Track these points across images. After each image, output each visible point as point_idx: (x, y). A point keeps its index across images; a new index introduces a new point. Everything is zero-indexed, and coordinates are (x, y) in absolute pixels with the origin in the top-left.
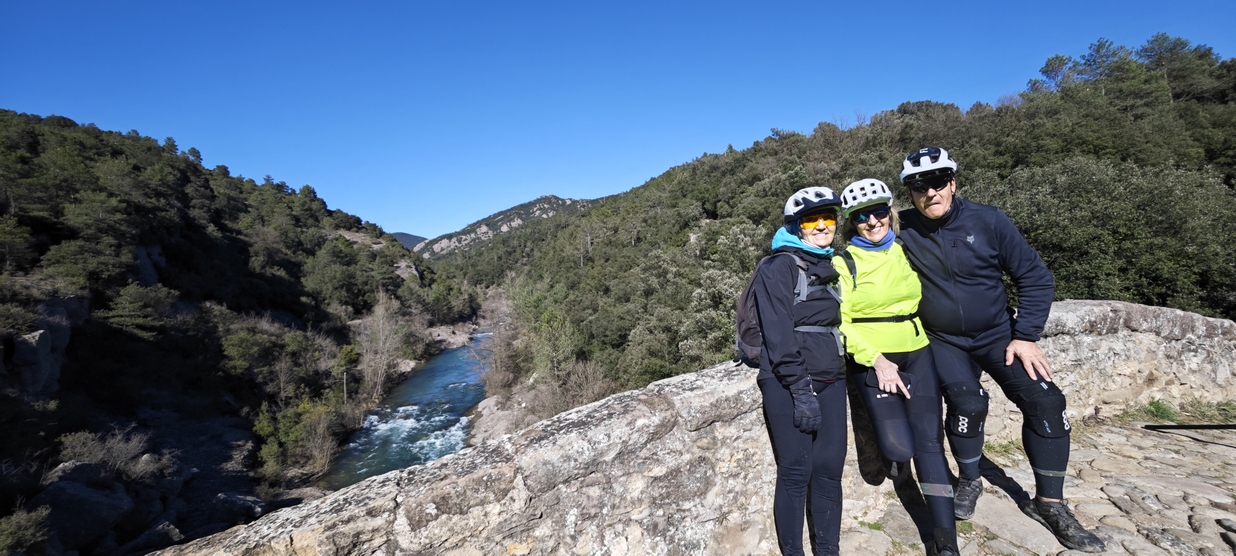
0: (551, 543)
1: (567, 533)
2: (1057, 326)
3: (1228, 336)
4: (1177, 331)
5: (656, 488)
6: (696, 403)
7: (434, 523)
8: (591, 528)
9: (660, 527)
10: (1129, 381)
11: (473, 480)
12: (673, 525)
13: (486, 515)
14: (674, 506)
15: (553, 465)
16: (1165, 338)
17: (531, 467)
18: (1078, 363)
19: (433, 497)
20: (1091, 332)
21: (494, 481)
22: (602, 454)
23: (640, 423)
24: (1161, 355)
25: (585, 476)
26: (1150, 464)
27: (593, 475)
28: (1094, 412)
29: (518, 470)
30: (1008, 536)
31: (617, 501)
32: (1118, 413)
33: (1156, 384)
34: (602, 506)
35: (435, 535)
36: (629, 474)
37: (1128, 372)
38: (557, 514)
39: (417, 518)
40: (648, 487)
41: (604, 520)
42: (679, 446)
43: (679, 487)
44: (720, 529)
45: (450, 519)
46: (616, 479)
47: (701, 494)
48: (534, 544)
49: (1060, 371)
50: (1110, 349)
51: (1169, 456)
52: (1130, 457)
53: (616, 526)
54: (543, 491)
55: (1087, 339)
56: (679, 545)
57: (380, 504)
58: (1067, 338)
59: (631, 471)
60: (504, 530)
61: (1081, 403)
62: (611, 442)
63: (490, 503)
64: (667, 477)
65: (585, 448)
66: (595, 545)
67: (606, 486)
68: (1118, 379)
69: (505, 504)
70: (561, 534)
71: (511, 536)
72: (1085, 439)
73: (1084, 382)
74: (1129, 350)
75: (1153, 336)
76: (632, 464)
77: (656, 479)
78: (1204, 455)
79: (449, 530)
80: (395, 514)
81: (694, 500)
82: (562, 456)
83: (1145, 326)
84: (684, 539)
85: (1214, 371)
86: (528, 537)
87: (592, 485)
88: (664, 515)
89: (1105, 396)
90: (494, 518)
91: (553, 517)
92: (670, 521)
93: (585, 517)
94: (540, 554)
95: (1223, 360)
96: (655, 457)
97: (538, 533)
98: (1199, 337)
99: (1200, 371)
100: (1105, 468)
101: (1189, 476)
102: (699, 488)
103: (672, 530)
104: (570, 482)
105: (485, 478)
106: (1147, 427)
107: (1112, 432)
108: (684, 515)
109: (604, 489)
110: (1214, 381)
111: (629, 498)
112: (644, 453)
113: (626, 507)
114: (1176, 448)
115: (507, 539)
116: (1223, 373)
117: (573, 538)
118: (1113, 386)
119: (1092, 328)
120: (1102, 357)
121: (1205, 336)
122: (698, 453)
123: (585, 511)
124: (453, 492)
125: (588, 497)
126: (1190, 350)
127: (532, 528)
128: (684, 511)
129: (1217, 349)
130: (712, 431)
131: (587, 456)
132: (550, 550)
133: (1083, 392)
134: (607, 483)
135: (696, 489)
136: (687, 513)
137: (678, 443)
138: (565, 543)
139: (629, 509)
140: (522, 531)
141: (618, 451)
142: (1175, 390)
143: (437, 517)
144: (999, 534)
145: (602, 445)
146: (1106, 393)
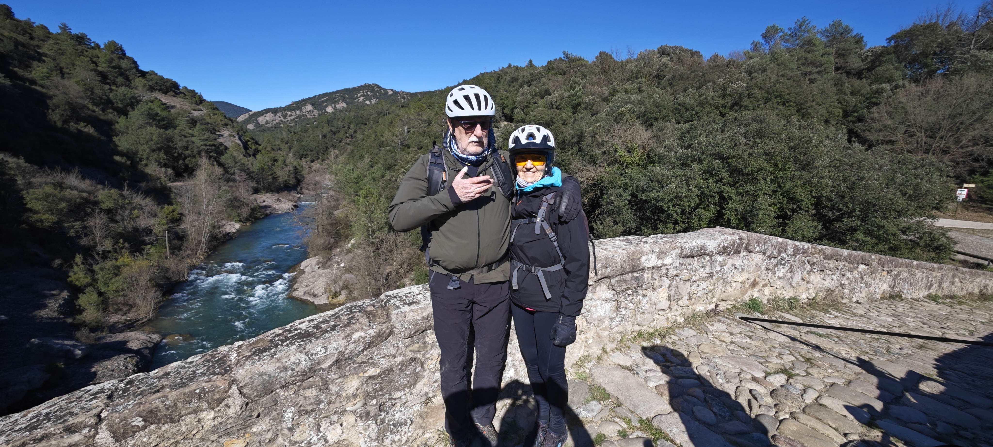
0: (269, 435)
1: (285, 426)
2: (701, 250)
3: (805, 255)
4: (776, 252)
5: (370, 385)
6: (410, 317)
7: (142, 433)
8: (309, 420)
9: (372, 414)
10: (740, 285)
11: (185, 394)
12: (384, 411)
13: (199, 421)
14: (387, 396)
15: (269, 376)
16: (768, 257)
17: (247, 379)
18: (711, 275)
19: (139, 412)
20: (723, 253)
21: (207, 392)
22: (319, 363)
23: (356, 336)
24: (763, 268)
25: (302, 381)
26: (732, 347)
27: (311, 379)
28: (714, 307)
29: (232, 382)
30: (628, 405)
31: (333, 398)
32: (729, 307)
33: (757, 287)
34: (319, 402)
35: (142, 442)
36: (346, 376)
37: (740, 280)
38: (274, 413)
39: (122, 431)
40: (362, 384)
41: (321, 413)
42: (393, 351)
43: (391, 382)
44: (425, 409)
45: (160, 428)
46: (333, 382)
47: (411, 385)
48: (252, 438)
49: (698, 280)
50: (733, 265)
51: (745, 341)
52: (723, 341)
53: (331, 417)
54: (260, 396)
55: (720, 258)
56: (388, 424)
57: (80, 420)
58: (707, 258)
59: (347, 374)
60: (219, 431)
61: (707, 301)
62: (328, 353)
63: (204, 411)
64: (380, 376)
65: (302, 360)
66: (312, 433)
67: (322, 388)
68: (734, 284)
69: (219, 411)
70: (279, 428)
71: (228, 434)
72: (703, 327)
73: (711, 288)
74: (744, 265)
75: (760, 256)
76: (348, 368)
77: (370, 378)
78: (764, 340)
79: (159, 437)
80: (97, 430)
81: (404, 390)
82: (279, 368)
83: (757, 249)
84: (394, 420)
85: (792, 278)
86: (246, 433)
87: (309, 387)
88: (377, 404)
89: (723, 296)
90: (208, 423)
91: (270, 416)
92: (381, 407)
93: (302, 412)
94: (258, 444)
95: (799, 270)
96: (370, 361)
97: (254, 430)
98: (788, 256)
99: (784, 277)
100: (705, 351)
101: (750, 355)
102: (408, 382)
103: (383, 414)
104: (288, 387)
105: (198, 391)
106: (742, 318)
107: (720, 321)
108: (394, 402)
109: (320, 390)
110: (790, 284)
111: (344, 395)
112: (361, 358)
113: (341, 402)
114: (751, 334)
115: (223, 437)
116: (797, 278)
117: (291, 429)
118: (730, 289)
119: (724, 251)
120: (727, 270)
121: (792, 255)
122: (409, 355)
123: (302, 408)
124: (161, 406)
125: (305, 398)
126: (781, 264)
127: (250, 426)
128: (395, 399)
129: (797, 263)
130: (424, 338)
131: (304, 365)
132: (267, 441)
133: (710, 294)
134: (324, 385)
135: (406, 382)
136: (397, 401)
137: (392, 348)
138: (283, 435)
139: (344, 403)
140: (238, 430)
141: (335, 359)
142: (767, 290)
143: (144, 427)
144: (624, 402)
145: (319, 356)
146: (725, 294)
